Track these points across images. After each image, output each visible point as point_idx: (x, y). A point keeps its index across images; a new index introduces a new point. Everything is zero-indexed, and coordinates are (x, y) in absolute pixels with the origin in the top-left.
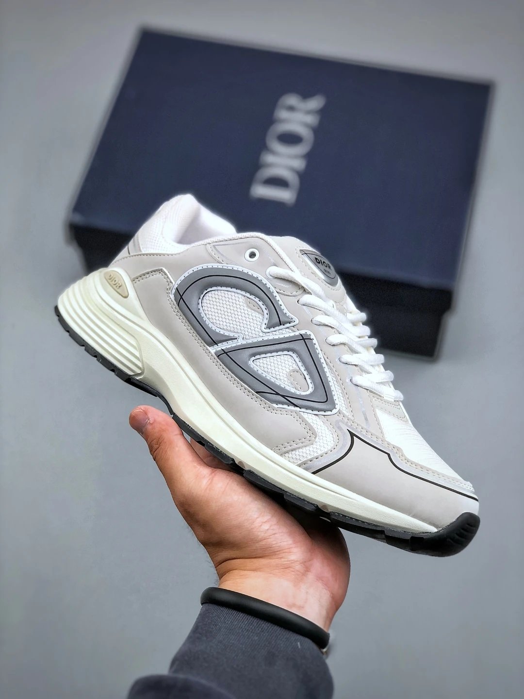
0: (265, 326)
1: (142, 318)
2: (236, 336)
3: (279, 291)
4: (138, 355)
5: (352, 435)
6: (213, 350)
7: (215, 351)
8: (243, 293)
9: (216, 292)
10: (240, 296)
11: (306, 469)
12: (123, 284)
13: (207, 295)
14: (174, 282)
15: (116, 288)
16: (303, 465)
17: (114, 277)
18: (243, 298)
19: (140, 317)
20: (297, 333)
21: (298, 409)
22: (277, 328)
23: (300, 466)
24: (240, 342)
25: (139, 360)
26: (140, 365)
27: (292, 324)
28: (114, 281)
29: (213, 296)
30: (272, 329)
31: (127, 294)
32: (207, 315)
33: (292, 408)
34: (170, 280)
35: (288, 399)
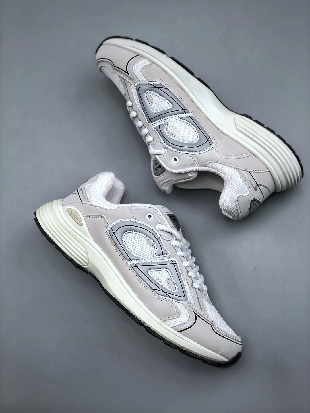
0: (156, 255)
1: (89, 238)
2: (141, 257)
3: (162, 237)
4: (86, 257)
5: (196, 314)
6: (129, 263)
7: (130, 264)
8: (145, 236)
9: (132, 234)
10: (144, 238)
11: (175, 330)
12: (80, 218)
13: (127, 234)
14: (109, 225)
15: (75, 220)
16: (174, 328)
17: (74, 213)
18: (145, 238)
19: (88, 237)
20: (170, 260)
21: (171, 299)
22: (160, 256)
23: (172, 328)
24: (143, 261)
25: (86, 259)
26: (87, 261)
27: (168, 255)
28: (74, 215)
29: (130, 235)
30: (158, 256)
31: (81, 224)
32: (127, 245)
33: (168, 298)
34: (107, 222)
35: (167, 294)
